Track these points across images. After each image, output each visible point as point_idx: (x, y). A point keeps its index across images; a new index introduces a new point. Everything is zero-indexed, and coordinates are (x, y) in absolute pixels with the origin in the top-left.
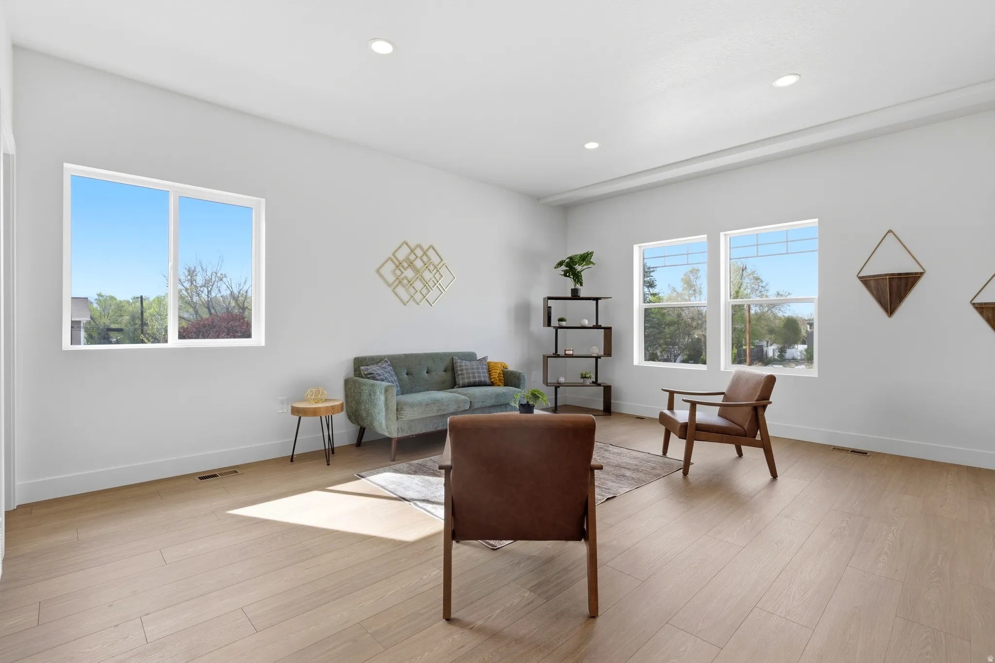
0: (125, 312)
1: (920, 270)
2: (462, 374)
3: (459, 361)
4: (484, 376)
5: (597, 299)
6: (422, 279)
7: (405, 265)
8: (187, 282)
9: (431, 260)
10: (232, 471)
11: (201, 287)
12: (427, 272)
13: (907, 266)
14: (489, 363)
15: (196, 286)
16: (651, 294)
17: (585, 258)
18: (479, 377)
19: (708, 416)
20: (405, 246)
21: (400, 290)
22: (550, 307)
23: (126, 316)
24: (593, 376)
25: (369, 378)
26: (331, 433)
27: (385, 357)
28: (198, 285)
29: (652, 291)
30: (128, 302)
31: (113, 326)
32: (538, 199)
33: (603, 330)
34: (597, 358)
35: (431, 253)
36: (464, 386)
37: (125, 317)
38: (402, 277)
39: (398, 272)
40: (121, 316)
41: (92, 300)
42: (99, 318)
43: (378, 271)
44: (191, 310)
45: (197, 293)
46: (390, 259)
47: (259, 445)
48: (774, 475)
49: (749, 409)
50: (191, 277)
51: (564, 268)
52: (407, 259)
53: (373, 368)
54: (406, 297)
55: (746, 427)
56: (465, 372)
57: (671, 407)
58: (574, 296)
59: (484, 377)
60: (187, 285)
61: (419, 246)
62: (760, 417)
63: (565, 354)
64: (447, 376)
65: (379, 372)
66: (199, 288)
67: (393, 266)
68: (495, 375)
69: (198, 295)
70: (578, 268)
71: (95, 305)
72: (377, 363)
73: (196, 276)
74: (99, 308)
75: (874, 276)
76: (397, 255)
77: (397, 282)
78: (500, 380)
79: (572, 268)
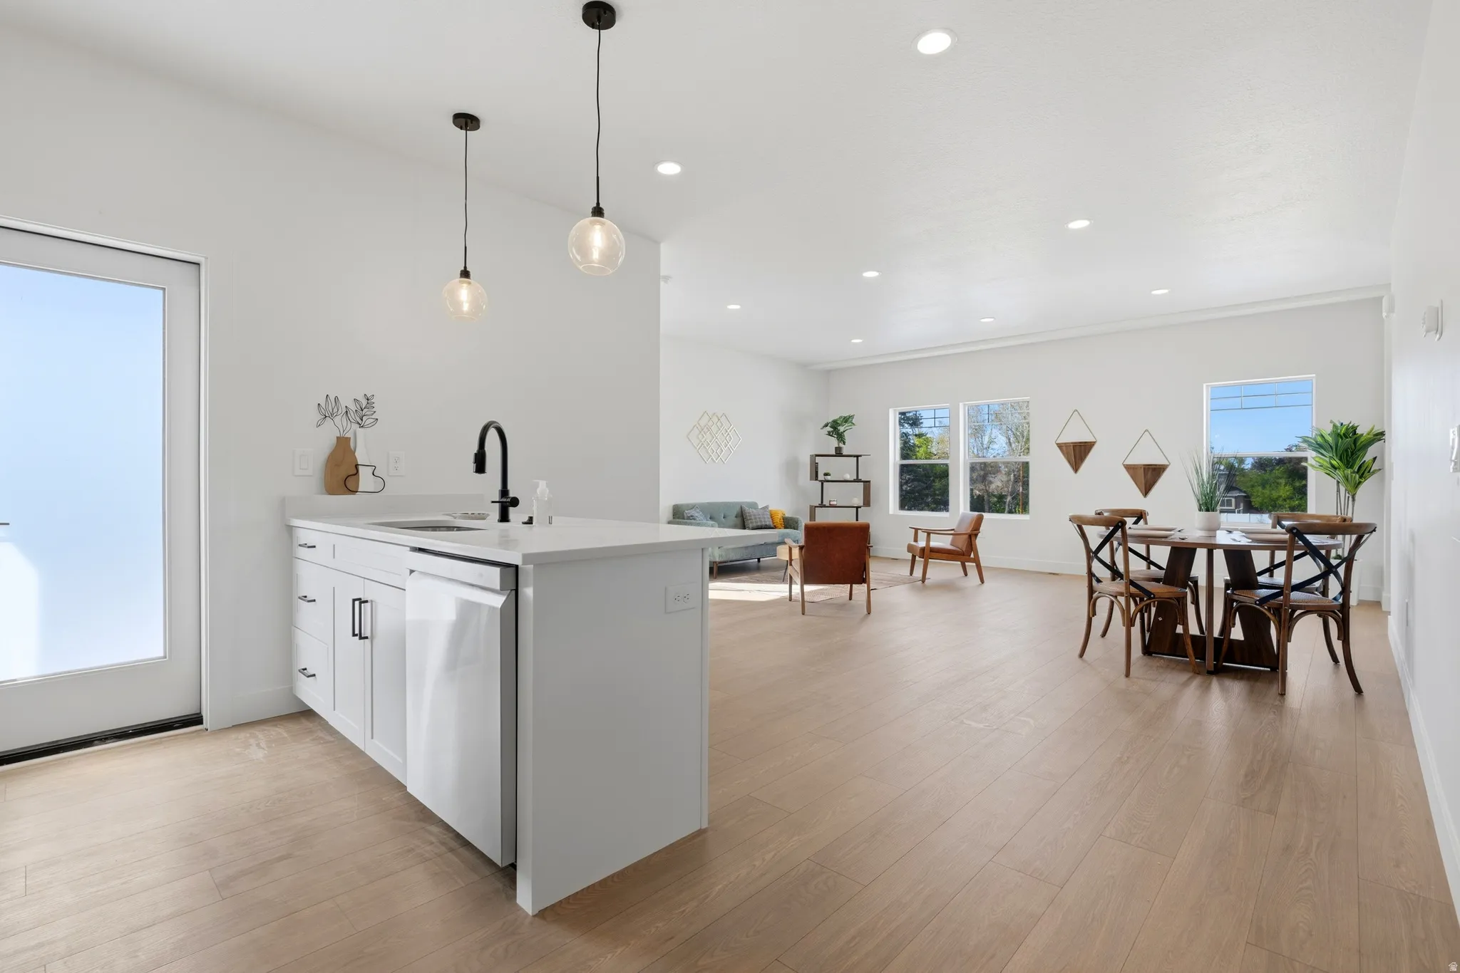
1: (1094, 440)
2: (750, 519)
3: (746, 509)
5: (857, 457)
6: (718, 441)
7: (706, 430)
9: (724, 425)
12: (721, 435)
13: (1087, 438)
14: (771, 511)
16: (916, 435)
17: (847, 420)
18: (765, 522)
19: (938, 542)
20: (705, 414)
21: (703, 451)
22: (817, 464)
27: (695, 504)
29: (917, 431)
32: (806, 367)
33: (862, 483)
34: (857, 508)
35: (723, 419)
36: (753, 529)
38: (705, 439)
39: (701, 436)
43: (688, 436)
46: (695, 426)
48: (982, 581)
49: (967, 536)
51: (829, 429)
52: (707, 425)
53: (693, 512)
54: (706, 457)
55: (964, 550)
56: (753, 517)
57: (916, 540)
58: (838, 454)
59: (769, 522)
61: (715, 414)
62: (973, 542)
63: (830, 505)
64: (739, 519)
65: (696, 515)
67: (697, 432)
68: (778, 520)
70: (841, 429)
72: (691, 509)
75: (1065, 443)
76: (701, 421)
77: (700, 445)
78: (781, 524)
79: (836, 429)
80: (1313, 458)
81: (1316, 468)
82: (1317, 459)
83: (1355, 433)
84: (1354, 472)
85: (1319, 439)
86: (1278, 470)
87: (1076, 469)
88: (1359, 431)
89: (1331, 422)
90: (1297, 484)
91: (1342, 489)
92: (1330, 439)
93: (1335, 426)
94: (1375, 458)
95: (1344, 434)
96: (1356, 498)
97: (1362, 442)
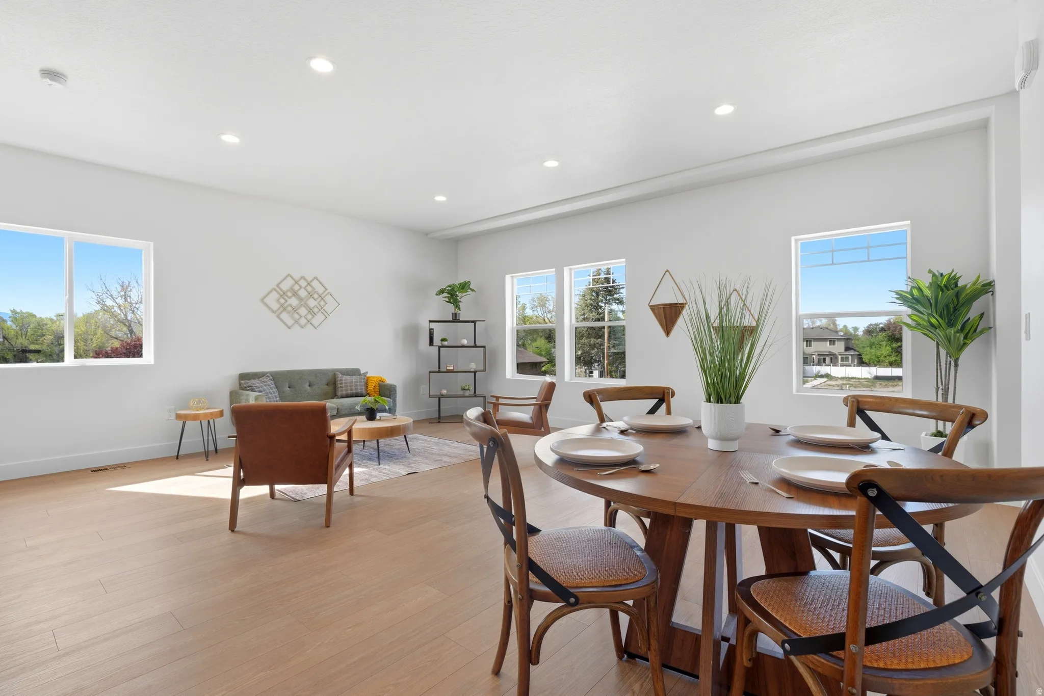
0: (48, 330)
1: (688, 302)
2: (341, 387)
3: (341, 375)
4: (361, 389)
5: (474, 322)
6: (306, 306)
7: (289, 294)
8: (120, 298)
9: (315, 289)
10: (122, 466)
11: (136, 303)
12: (311, 300)
13: (677, 300)
14: (368, 377)
15: (131, 303)
17: (465, 286)
18: (356, 389)
20: (289, 278)
21: (284, 316)
22: (433, 329)
23: (49, 335)
24: (472, 388)
25: (248, 390)
26: (214, 437)
27: (267, 373)
28: (133, 302)
30: (51, 320)
31: (32, 347)
32: (427, 234)
33: (479, 348)
34: (475, 372)
35: (315, 284)
36: (342, 397)
37: (48, 337)
38: (286, 305)
39: (282, 301)
40: (43, 335)
41: (7, 318)
42: (15, 339)
43: (262, 300)
44: (125, 329)
45: (132, 310)
46: (274, 289)
47: (146, 446)
50: (125, 293)
51: (445, 295)
52: (291, 289)
53: (252, 382)
54: (290, 322)
55: (534, 421)
56: (344, 385)
58: (455, 320)
60: (120, 301)
61: (303, 278)
62: (543, 413)
63: (447, 370)
64: (329, 389)
65: (257, 385)
66: (134, 305)
67: (277, 296)
68: (371, 387)
69: (133, 312)
70: (458, 295)
71: (9, 323)
72: (259, 378)
73: (130, 291)
74: (14, 327)
75: (659, 305)
76: (281, 286)
77: (282, 309)
78: (375, 392)
79: (452, 295)
80: (909, 316)
81: (913, 327)
82: (914, 317)
83: (956, 285)
84: (957, 332)
85: (915, 292)
86: (881, 335)
87: (668, 333)
88: (961, 283)
89: (930, 271)
90: (895, 345)
91: (943, 353)
92: (928, 292)
93: (934, 275)
94: (982, 315)
95: (945, 286)
96: (960, 362)
97: (967, 295)
